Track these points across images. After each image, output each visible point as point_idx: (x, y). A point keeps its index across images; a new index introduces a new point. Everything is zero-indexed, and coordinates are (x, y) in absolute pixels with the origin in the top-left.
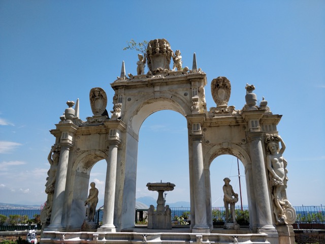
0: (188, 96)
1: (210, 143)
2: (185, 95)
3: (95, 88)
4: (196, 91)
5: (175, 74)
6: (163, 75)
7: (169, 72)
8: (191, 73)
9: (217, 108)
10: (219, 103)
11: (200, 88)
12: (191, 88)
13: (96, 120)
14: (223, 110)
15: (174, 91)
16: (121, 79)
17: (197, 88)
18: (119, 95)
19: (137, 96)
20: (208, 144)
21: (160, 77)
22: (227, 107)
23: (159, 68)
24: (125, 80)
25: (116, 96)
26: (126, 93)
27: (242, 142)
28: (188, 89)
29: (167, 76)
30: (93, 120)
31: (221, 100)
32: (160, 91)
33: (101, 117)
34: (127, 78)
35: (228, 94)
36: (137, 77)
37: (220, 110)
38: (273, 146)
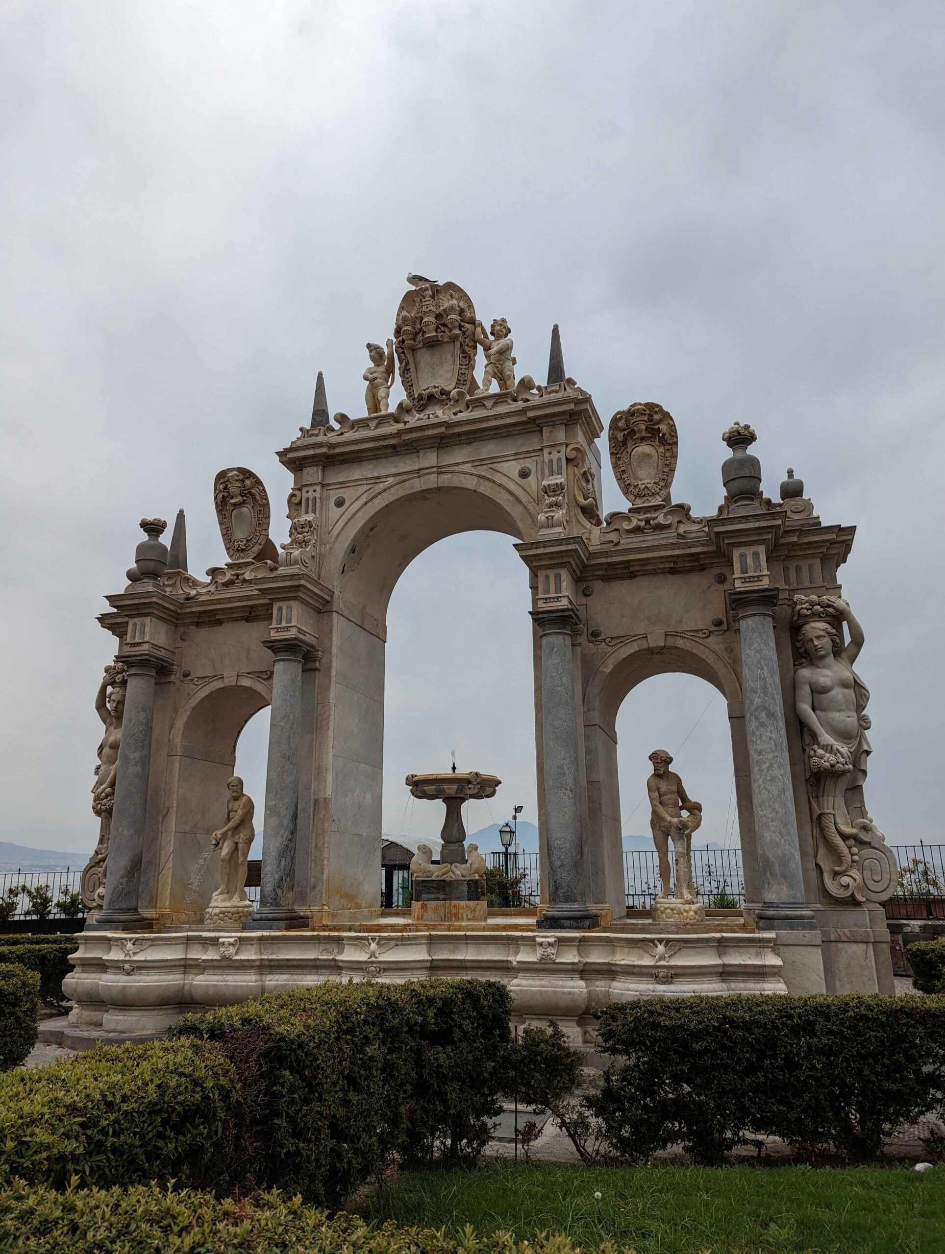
0: (532, 480)
1: (603, 636)
2: (524, 474)
4: (559, 460)
5: (489, 403)
6: (450, 409)
7: (468, 397)
8: (542, 396)
9: (630, 515)
10: (638, 496)
11: (570, 447)
12: (542, 450)
13: (238, 575)
14: (647, 521)
15: (485, 462)
16: (312, 435)
17: (563, 449)
18: (304, 490)
19: (365, 488)
20: (596, 641)
21: (437, 417)
22: (665, 511)
23: (435, 387)
24: (325, 435)
25: (297, 493)
26: (327, 481)
27: (714, 628)
28: (532, 454)
29: (461, 412)
30: (229, 576)
31: (643, 486)
32: (439, 467)
33: (252, 567)
34: (333, 430)
35: (668, 462)
36: (362, 423)
37: (639, 520)
38: (818, 637)
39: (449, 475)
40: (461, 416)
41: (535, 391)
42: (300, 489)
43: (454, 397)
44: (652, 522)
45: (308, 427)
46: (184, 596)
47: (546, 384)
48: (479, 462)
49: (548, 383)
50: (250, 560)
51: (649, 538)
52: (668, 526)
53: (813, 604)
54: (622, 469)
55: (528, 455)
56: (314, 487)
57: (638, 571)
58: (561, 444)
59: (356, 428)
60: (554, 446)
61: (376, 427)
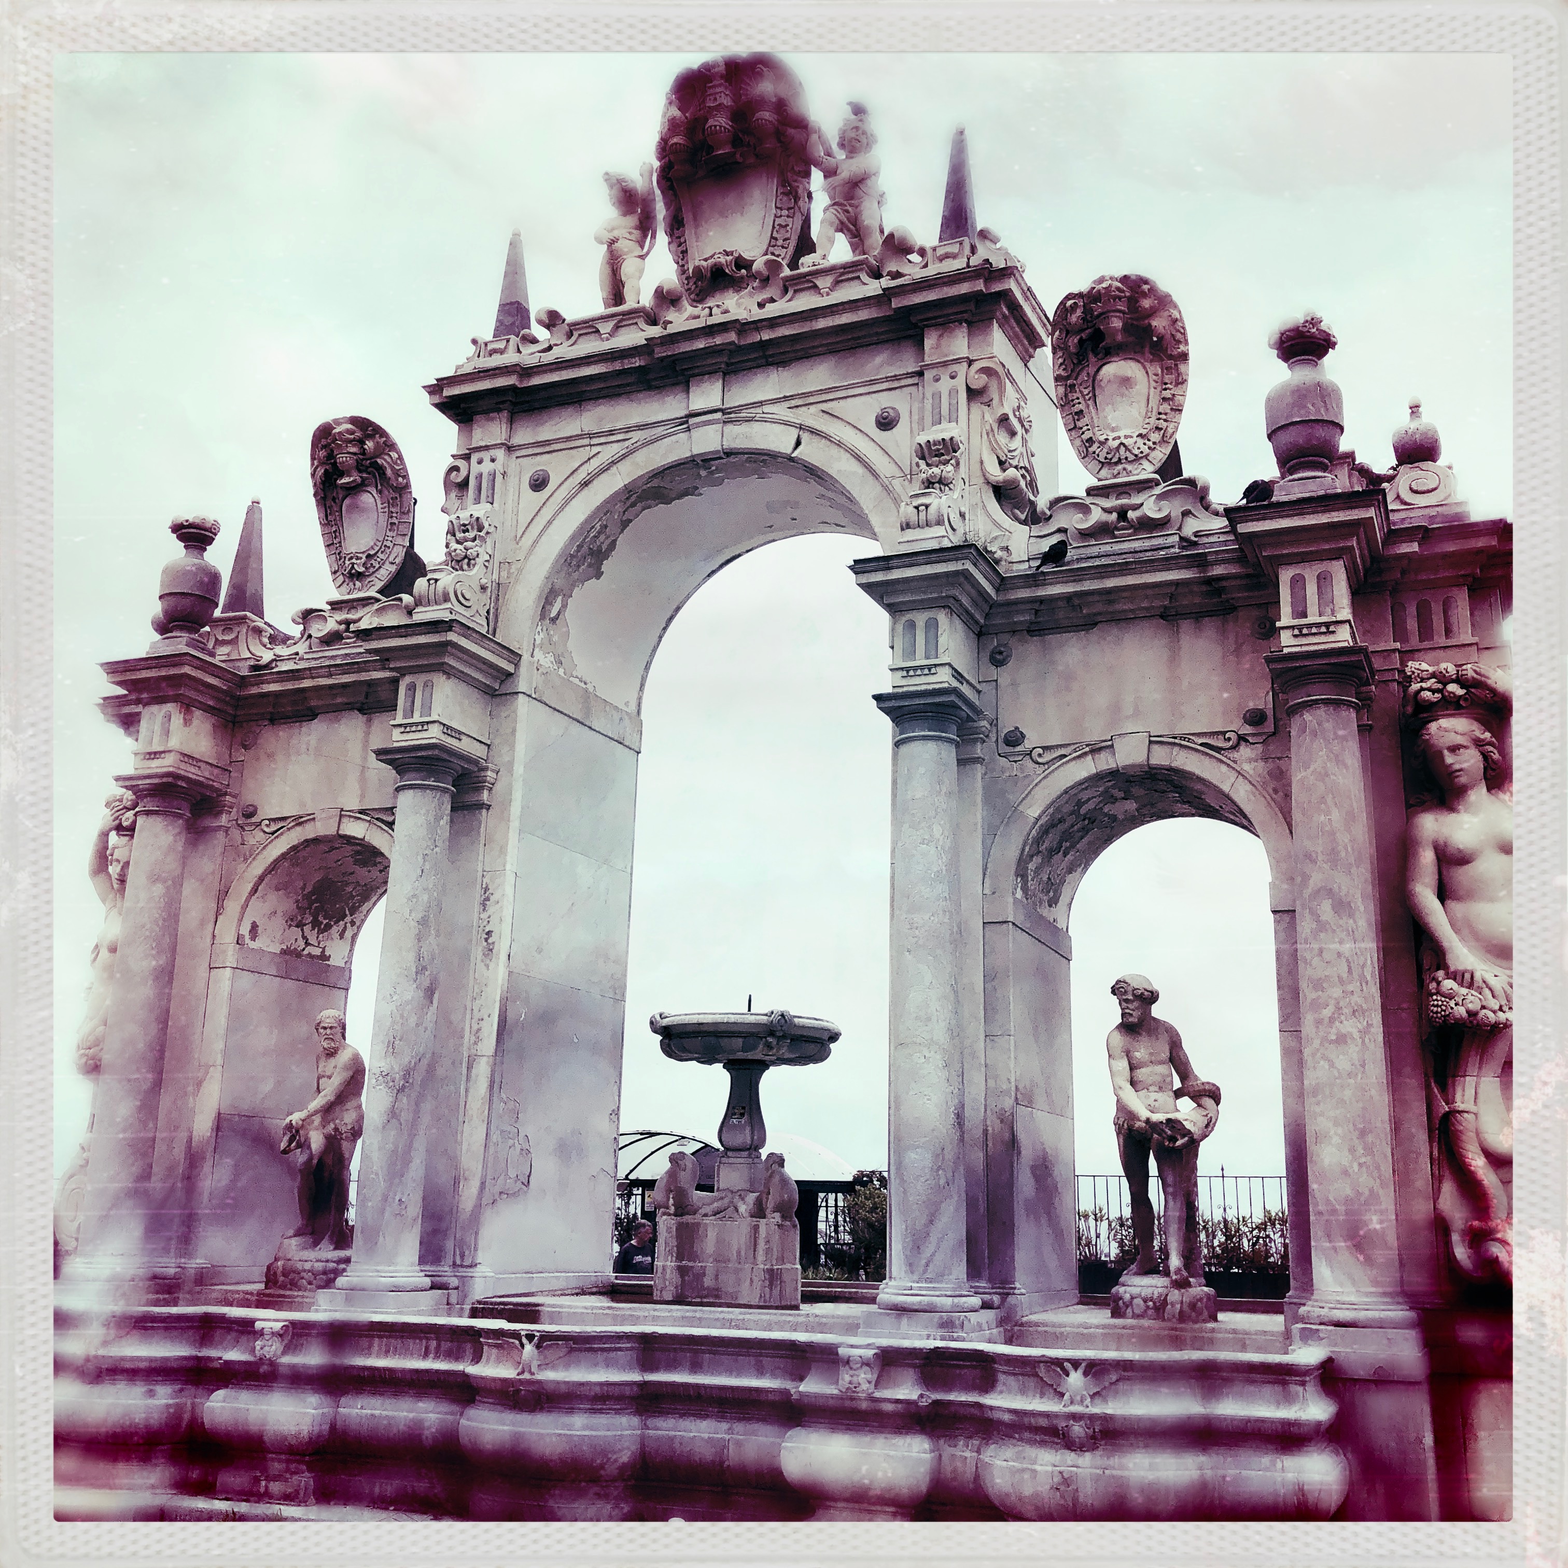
1: (1027, 745)
2: (886, 423)
3: (338, 422)
4: (953, 392)
5: (824, 283)
6: (751, 295)
7: (787, 272)
8: (926, 266)
9: (1088, 501)
10: (1107, 463)
11: (977, 366)
12: (920, 374)
13: (348, 623)
14: (1122, 513)
15: (812, 400)
16: (495, 351)
17: (962, 368)
18: (474, 458)
19: (585, 453)
20: (1014, 754)
21: (726, 312)
22: (1158, 490)
23: (727, 253)
24: (519, 351)
25: (461, 463)
26: (517, 440)
27: (1247, 730)
28: (903, 383)
29: (772, 300)
30: (331, 625)
31: (1117, 443)
32: (723, 411)
33: (376, 606)
34: (534, 341)
35: (1167, 394)
36: (588, 327)
37: (1104, 510)
38: (1454, 749)
39: (745, 426)
40: (772, 310)
41: (915, 258)
42: (467, 457)
43: (759, 273)
44: (1131, 515)
45: (489, 337)
46: (252, 663)
47: (936, 242)
48: (802, 399)
49: (941, 239)
50: (372, 593)
51: (1126, 546)
52: (1163, 523)
53: (1444, 679)
54: (1077, 408)
55: (896, 384)
56: (493, 452)
57: (1100, 614)
58: (957, 361)
59: (573, 339)
60: (945, 364)
61: (612, 334)
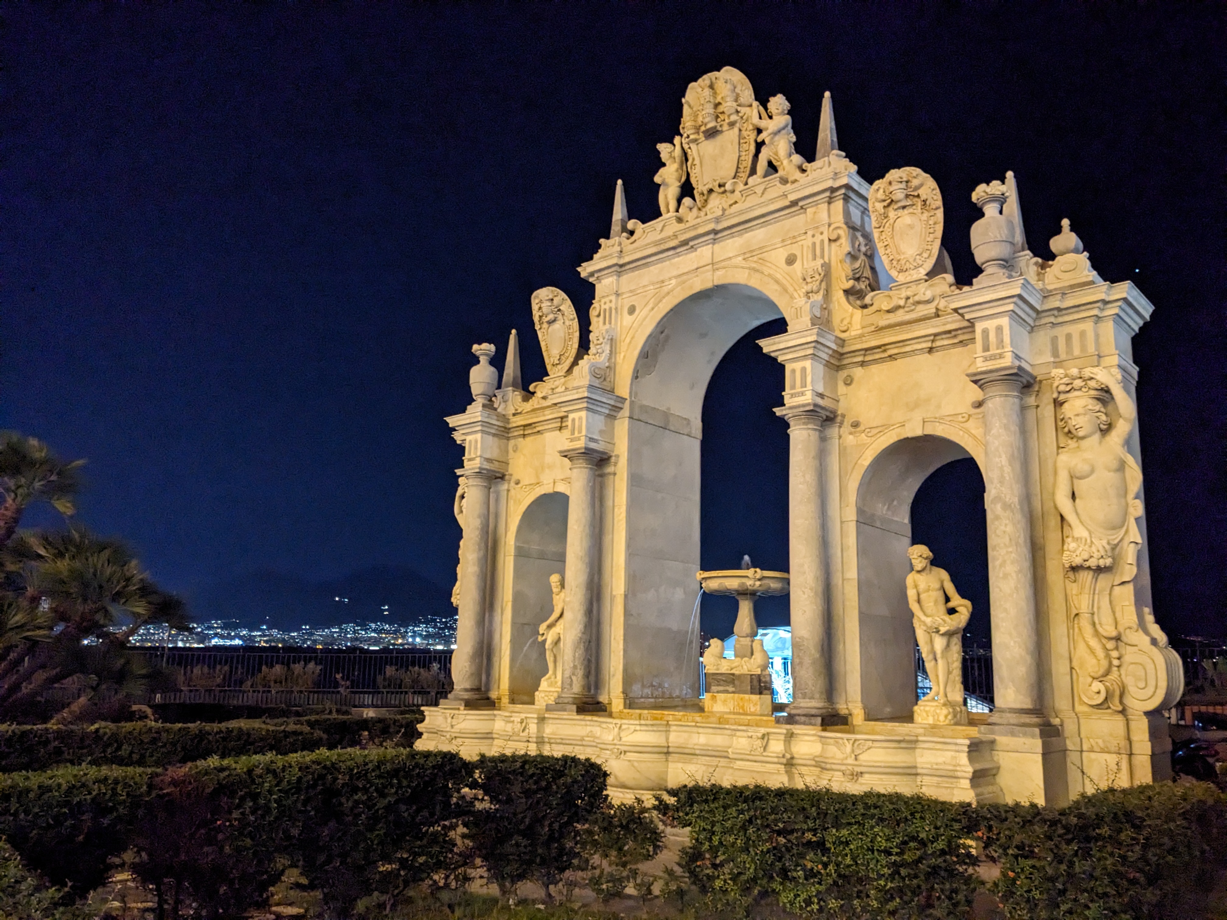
0: (797, 265)
1: (862, 428)
2: (790, 262)
4: (822, 241)
5: (759, 191)
6: (726, 201)
7: (742, 187)
8: (808, 175)
9: (891, 293)
10: (900, 272)
11: (833, 226)
12: (806, 234)
13: (553, 389)
14: (908, 299)
15: (754, 254)
16: (610, 246)
17: (826, 230)
18: (602, 302)
19: (652, 293)
20: (857, 432)
21: (713, 212)
23: (714, 181)
25: (597, 305)
26: (621, 290)
27: (973, 412)
28: (797, 239)
29: (736, 203)
30: (546, 390)
32: (714, 264)
35: (932, 230)
37: (899, 298)
38: (1077, 416)
39: (724, 270)
40: (735, 208)
42: (599, 302)
43: (729, 189)
46: (513, 412)
48: (749, 254)
50: (562, 374)
52: (930, 302)
54: (886, 243)
55: (794, 241)
56: (610, 298)
57: (897, 354)
58: (823, 225)
59: (645, 235)
60: (818, 227)
61: (662, 230)
